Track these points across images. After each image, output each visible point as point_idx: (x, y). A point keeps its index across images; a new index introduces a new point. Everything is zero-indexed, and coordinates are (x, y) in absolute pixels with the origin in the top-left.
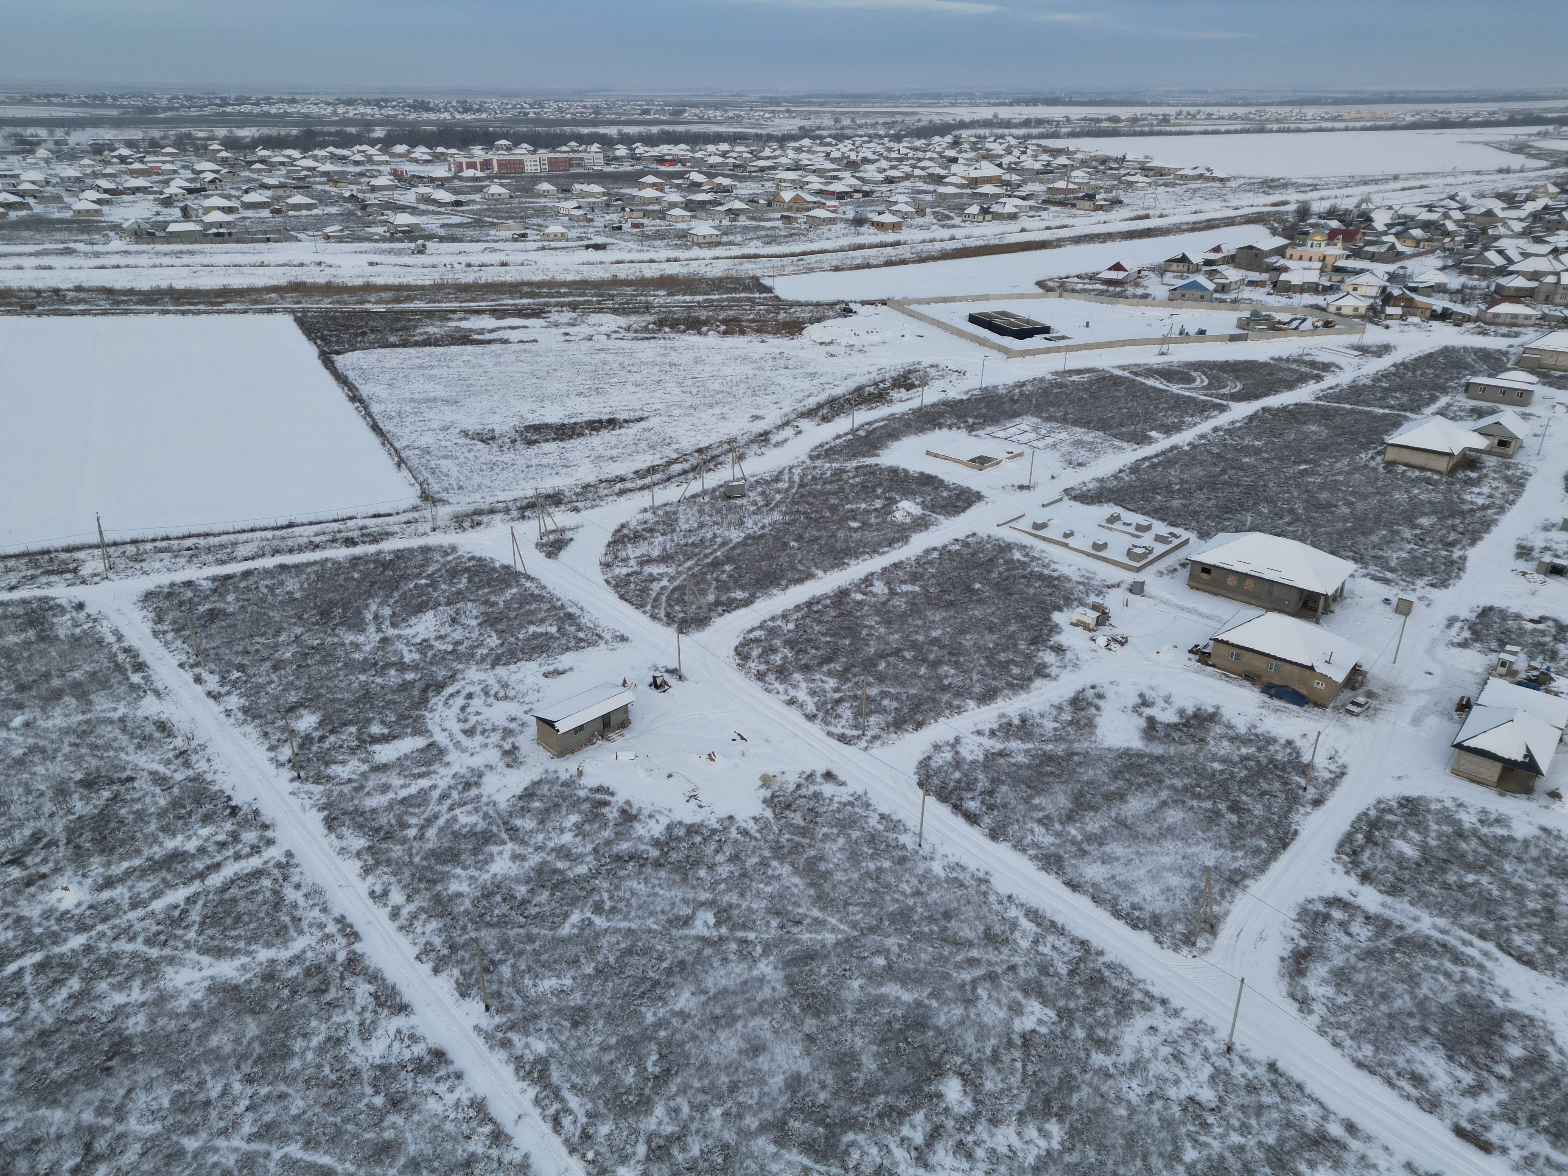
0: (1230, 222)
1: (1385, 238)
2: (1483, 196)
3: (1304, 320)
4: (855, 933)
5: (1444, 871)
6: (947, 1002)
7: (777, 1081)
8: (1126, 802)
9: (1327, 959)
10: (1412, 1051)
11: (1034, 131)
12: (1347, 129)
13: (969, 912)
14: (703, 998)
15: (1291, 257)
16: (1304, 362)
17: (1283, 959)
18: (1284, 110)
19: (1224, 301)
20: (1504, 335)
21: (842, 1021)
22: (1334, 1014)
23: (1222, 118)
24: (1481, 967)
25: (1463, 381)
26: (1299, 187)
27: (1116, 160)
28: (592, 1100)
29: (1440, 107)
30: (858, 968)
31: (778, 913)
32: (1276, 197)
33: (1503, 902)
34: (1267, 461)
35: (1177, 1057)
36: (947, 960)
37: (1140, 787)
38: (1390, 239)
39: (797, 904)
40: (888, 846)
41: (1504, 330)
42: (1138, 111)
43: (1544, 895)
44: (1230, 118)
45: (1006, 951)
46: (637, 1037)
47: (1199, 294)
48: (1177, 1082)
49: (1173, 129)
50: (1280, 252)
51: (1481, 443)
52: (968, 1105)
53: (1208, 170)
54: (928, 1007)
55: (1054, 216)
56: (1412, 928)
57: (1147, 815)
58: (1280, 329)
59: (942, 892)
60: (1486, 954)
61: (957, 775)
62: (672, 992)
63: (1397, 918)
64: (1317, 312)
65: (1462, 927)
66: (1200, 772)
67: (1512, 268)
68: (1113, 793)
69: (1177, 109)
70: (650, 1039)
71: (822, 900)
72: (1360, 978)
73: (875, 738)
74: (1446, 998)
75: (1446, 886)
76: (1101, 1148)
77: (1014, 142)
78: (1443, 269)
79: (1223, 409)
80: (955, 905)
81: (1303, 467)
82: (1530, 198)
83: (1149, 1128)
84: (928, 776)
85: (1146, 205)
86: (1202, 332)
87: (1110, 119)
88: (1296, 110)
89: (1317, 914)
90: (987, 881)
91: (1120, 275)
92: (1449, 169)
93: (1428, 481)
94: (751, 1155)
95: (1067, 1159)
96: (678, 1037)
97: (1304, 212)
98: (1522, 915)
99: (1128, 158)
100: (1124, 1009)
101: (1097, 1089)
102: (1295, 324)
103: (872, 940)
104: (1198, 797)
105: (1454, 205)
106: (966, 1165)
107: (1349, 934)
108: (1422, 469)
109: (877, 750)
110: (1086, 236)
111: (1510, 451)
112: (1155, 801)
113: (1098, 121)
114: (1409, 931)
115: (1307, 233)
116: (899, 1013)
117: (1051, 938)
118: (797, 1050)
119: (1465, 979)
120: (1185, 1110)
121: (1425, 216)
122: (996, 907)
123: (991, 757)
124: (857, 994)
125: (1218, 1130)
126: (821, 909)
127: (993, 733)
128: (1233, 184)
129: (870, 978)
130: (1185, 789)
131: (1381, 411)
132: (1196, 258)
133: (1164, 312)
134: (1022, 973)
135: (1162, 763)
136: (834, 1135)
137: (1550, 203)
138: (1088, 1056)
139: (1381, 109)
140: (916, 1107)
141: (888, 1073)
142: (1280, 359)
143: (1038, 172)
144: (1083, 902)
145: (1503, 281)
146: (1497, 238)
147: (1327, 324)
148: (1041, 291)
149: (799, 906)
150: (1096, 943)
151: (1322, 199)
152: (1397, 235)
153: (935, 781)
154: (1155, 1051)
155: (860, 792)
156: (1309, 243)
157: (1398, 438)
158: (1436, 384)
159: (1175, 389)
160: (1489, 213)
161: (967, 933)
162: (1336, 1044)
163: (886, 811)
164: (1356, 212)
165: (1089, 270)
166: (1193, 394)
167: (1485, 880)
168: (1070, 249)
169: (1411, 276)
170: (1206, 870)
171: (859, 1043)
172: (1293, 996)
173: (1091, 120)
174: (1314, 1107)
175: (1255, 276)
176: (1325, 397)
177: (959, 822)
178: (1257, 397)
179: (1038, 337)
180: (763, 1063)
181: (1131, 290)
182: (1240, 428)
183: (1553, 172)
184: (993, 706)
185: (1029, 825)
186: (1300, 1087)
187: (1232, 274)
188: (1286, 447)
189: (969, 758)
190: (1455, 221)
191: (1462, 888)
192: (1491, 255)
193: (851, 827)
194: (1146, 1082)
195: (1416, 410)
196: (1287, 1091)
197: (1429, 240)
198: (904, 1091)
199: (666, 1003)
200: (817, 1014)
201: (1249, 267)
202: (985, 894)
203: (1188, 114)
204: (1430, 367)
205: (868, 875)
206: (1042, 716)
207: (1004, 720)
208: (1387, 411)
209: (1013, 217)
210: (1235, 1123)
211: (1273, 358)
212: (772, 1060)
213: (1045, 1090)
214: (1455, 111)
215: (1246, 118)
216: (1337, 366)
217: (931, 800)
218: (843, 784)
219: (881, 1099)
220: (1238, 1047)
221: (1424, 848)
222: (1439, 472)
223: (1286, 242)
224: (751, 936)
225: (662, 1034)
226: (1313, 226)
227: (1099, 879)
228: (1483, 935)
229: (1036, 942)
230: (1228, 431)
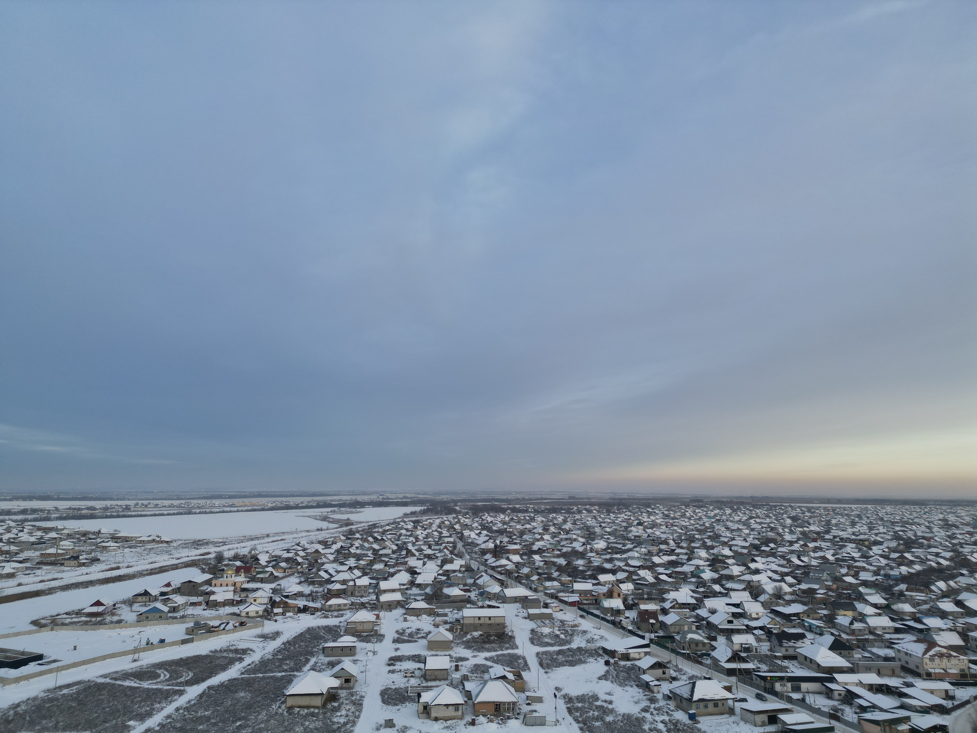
0: (175, 567)
1: (267, 569)
2: (313, 543)
3: (228, 623)
11: (30, 517)
12: (238, 511)
15: (215, 585)
16: (231, 651)
18: (202, 502)
19: (175, 618)
20: (336, 617)
23: (165, 507)
25: (321, 647)
26: (215, 544)
27: (94, 533)
29: (284, 499)
32: (202, 550)
34: (215, 724)
38: (270, 569)
41: (336, 613)
42: (109, 503)
44: (170, 507)
47: (158, 615)
49: (133, 513)
50: (208, 582)
51: (336, 683)
53: (158, 537)
55: (45, 573)
58: (214, 631)
64: (235, 617)
67: (333, 579)
69: (135, 502)
77: (12, 524)
78: (300, 583)
79: (181, 693)
81: (238, 723)
82: (334, 543)
85: (117, 560)
86: (162, 641)
87: (88, 508)
88: (209, 502)
91: (100, 609)
92: (294, 530)
93: (313, 715)
97: (220, 558)
99: (102, 531)
102: (223, 626)
105: (300, 548)
108: (308, 707)
110: (73, 584)
111: (351, 684)
113: (79, 509)
115: (223, 570)
121: (286, 555)
128: (175, 544)
131: (280, 674)
132: (154, 592)
133: (134, 631)
137: (343, 545)
139: (255, 500)
142: (216, 651)
143: (33, 543)
145: (330, 587)
146: (323, 564)
147: (242, 624)
148: (34, 628)
151: (229, 550)
152: (273, 567)
156: (225, 576)
157: (292, 690)
158: (307, 651)
159: (146, 685)
160: (317, 551)
164: (249, 556)
165: (76, 608)
166: (159, 686)
168: (60, 595)
169: (284, 589)
173: (75, 509)
175: (194, 599)
176: (247, 672)
178: (203, 680)
179: (32, 664)
181: (108, 618)
182: (194, 705)
183: (341, 529)
187: (179, 600)
188: (227, 711)
190: (301, 557)
192: (322, 573)
195: (299, 669)
197: (290, 568)
201: (190, 594)
203: (143, 504)
204: (302, 641)
208: (283, 674)
209: (11, 576)
211: (211, 652)
214: (292, 501)
215: (179, 507)
216: (251, 650)
222: (317, 707)
223: (212, 576)
226: (226, 565)
230: (186, 709)
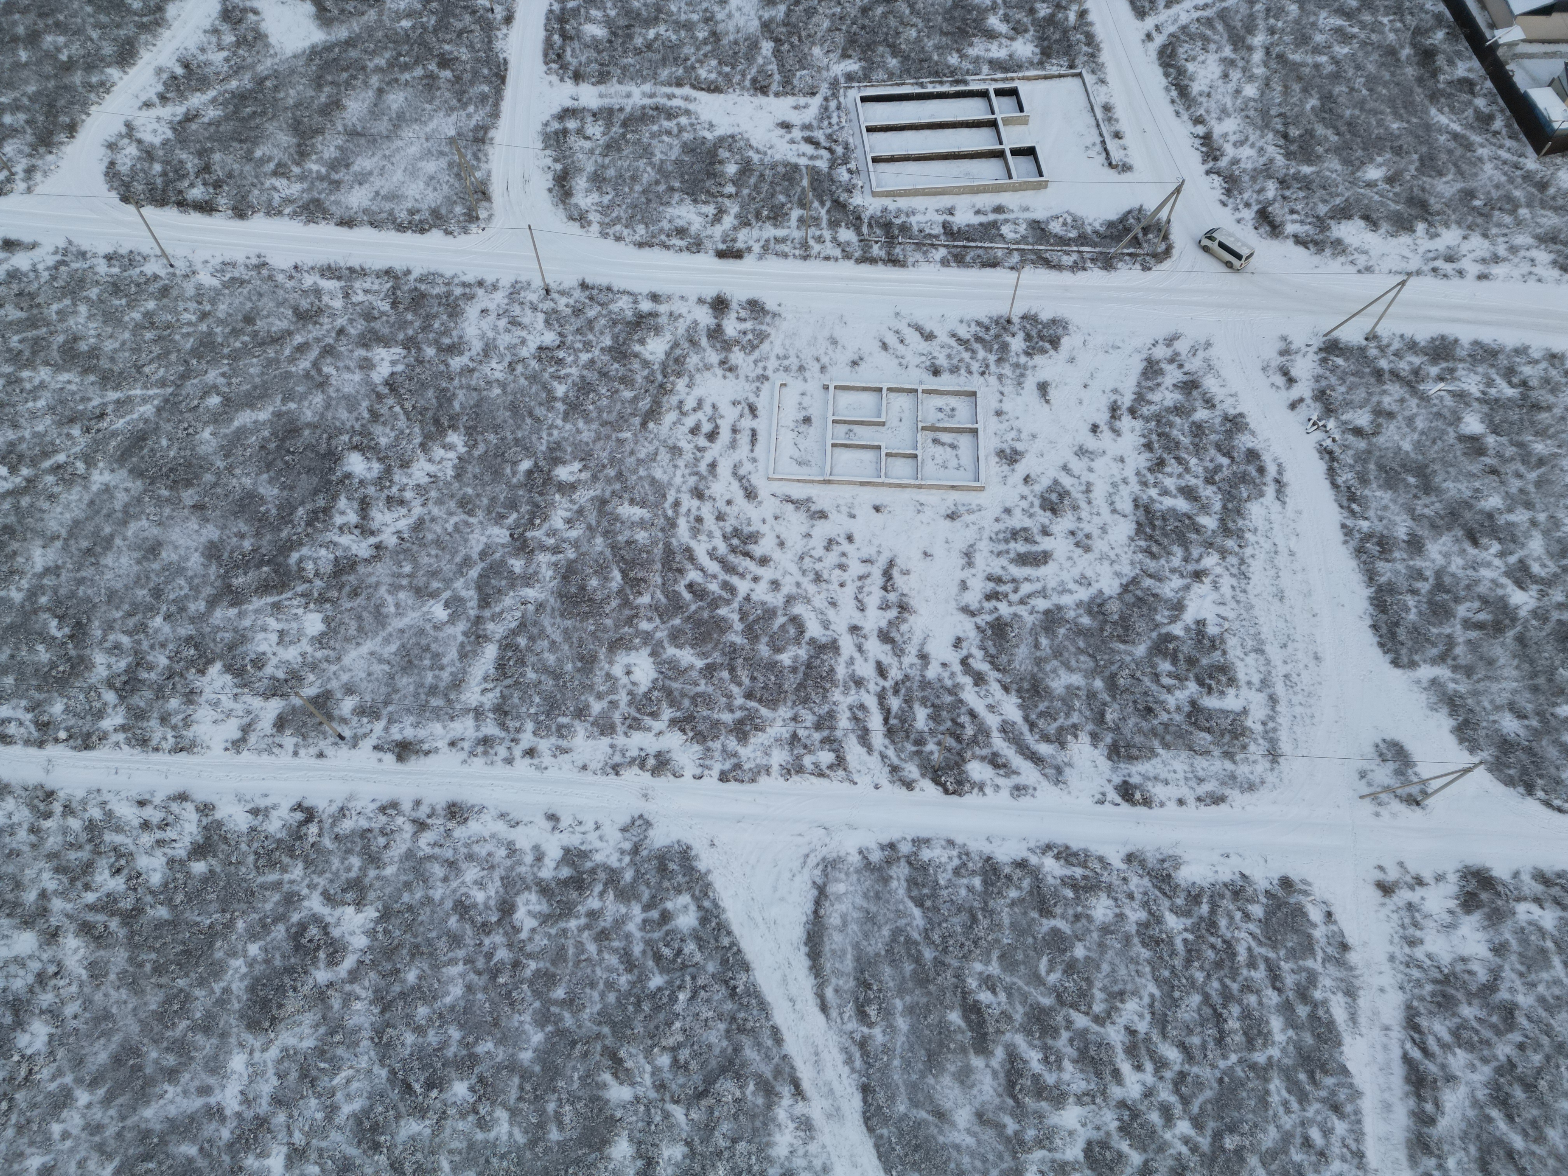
4: (170, 390)
5: (630, 37)
6: (303, 397)
7: (195, 561)
8: (344, 108)
9: (581, 170)
10: (671, 211)
13: (267, 304)
14: (58, 544)
17: (550, 190)
21: (218, 474)
22: (606, 215)
24: (687, 112)
28: (21, 697)
30: (197, 419)
31: (72, 420)
33: (681, 43)
35: (514, 322)
36: (277, 361)
37: (348, 84)
39: (85, 399)
40: (138, 285)
43: (707, 20)
45: (325, 320)
46: (19, 620)
48: (523, 342)
52: (377, 467)
54: (289, 412)
56: (628, 105)
57: (372, 112)
59: (228, 300)
60: (687, 99)
61: (157, 168)
62: (20, 560)
63: (615, 102)
65: (663, 84)
66: (394, 39)
68: (327, 105)
70: (35, 612)
71: (107, 379)
72: (611, 173)
73: (30, 171)
74: (675, 153)
75: (638, 52)
76: (496, 429)
80: (249, 305)
83: (522, 391)
84: (127, 186)
89: (556, 133)
90: (265, 264)
94: (218, 629)
95: (476, 453)
96: (62, 591)
98: (698, 49)
100: (454, 311)
101: (469, 387)
103: (191, 386)
104: (406, 67)
106: (404, 511)
107: (587, 138)
109: (44, 185)
112: (370, 93)
114: (628, 109)
116: (266, 433)
117: (358, 285)
118: (193, 524)
119: (681, 129)
120: (540, 360)
122: (290, 284)
123: (181, 126)
124: (214, 442)
125: (570, 359)
126: (115, 389)
127: (163, 98)
129: (216, 421)
130: (391, 65)
134: (353, 331)
135: (355, 46)
136: (280, 565)
138: (447, 365)
140: (335, 498)
141: (292, 488)
144: (364, 234)
149: (89, 399)
150: (399, 266)
153: (139, 187)
154: (495, 328)
155: (62, 244)
161: (279, 325)
162: (618, 239)
163: (110, 250)
167: (662, 29)
170: (451, 141)
171: (247, 482)
172: (571, 218)
174: (625, 298)
177: (195, 219)
180: (167, 555)
184: (140, 63)
185: (268, 184)
186: (609, 289)
189: (157, 141)
191: (649, 46)
193: (82, 288)
194: (502, 357)
196: (602, 298)
198: (316, 492)
199: (22, 573)
200: (188, 484)
202: (271, 278)
205: (138, 327)
206: (203, 50)
207: (165, 76)
210: (579, 345)
212: (176, 548)
213: (430, 414)
217: (149, 211)
218: (34, 246)
219: (301, 511)
220: (553, 286)
221: (608, 22)
224: (61, 458)
225: (43, 600)
227: (366, 203)
228: (679, 84)
229: (347, 296)
